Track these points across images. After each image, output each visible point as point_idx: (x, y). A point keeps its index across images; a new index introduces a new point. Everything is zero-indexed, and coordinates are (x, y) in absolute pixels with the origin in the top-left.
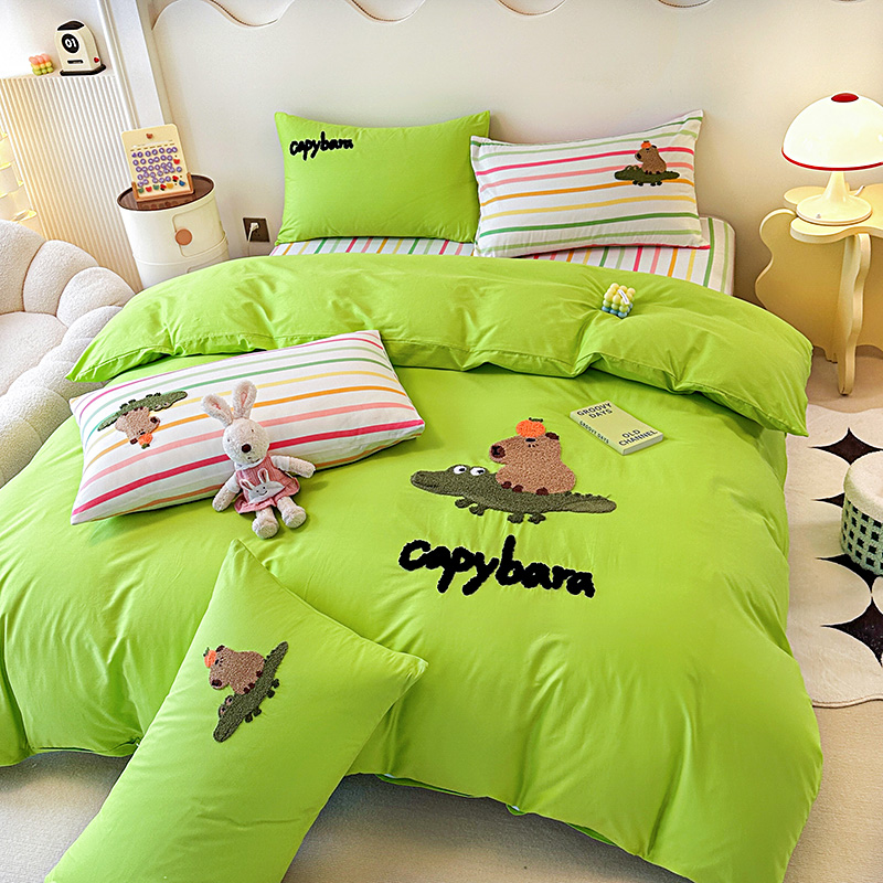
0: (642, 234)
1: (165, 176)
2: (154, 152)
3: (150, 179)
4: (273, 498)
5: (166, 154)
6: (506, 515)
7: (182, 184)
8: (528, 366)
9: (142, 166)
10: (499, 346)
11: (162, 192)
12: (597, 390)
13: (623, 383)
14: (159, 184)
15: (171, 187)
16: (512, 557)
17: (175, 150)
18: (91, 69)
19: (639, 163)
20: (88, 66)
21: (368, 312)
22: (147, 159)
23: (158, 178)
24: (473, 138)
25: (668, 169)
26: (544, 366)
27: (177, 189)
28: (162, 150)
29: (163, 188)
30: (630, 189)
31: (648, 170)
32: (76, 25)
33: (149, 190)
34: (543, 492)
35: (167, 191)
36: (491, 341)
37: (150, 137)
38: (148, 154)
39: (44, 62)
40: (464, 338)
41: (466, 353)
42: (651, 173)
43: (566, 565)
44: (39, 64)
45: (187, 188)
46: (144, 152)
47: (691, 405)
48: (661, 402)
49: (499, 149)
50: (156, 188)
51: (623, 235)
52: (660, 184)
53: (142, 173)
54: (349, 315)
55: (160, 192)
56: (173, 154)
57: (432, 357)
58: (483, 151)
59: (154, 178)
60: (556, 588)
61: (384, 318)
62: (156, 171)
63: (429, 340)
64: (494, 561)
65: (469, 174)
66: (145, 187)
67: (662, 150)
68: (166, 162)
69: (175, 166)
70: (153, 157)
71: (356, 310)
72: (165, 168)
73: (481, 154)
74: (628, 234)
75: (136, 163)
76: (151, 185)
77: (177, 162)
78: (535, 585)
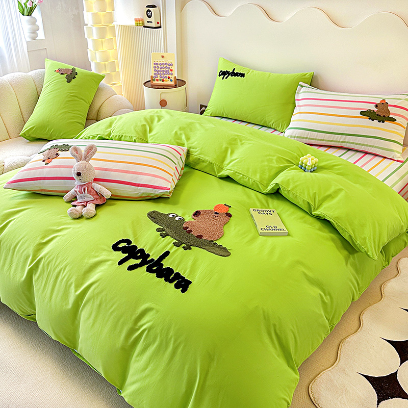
0: (367, 146)
1: (165, 76)
2: (164, 64)
3: (159, 76)
4: (87, 202)
5: (168, 66)
6: (175, 241)
7: (171, 81)
8: (245, 182)
9: (157, 69)
10: (235, 169)
11: (163, 83)
12: (274, 203)
13: (289, 204)
14: (162, 79)
15: (167, 81)
16: (162, 261)
17: (171, 65)
18: (154, 26)
19: (376, 109)
20: (153, 25)
21: (188, 139)
22: (160, 66)
23: (162, 76)
24: (301, 83)
25: (390, 116)
26: (253, 184)
27: (169, 82)
28: (167, 64)
29: (163, 81)
30: (366, 121)
31: (380, 114)
32: (154, 6)
33: (157, 80)
34: (200, 237)
35: (164, 83)
36: (233, 166)
37: (163, 57)
38: (161, 64)
39: (139, 21)
40: (223, 161)
41: (221, 169)
42: (380, 115)
43: (183, 274)
44: (137, 21)
45: (173, 83)
46: (159, 63)
47: (318, 224)
48: (302, 218)
49: (311, 90)
50: (160, 80)
51: (357, 144)
52: (383, 122)
53: (156, 72)
54: (180, 138)
55: (161, 82)
56: (170, 67)
57: (206, 166)
58: (303, 89)
59: (161, 75)
60: (170, 282)
61: (193, 143)
62: (162, 73)
63: (207, 158)
64: (153, 260)
65: (293, 99)
66: (156, 78)
67: (390, 106)
68: (167, 69)
69: (170, 72)
70: (162, 66)
71: (183, 137)
72: (166, 72)
73: (302, 91)
74: (360, 144)
75: (155, 67)
76: (159, 78)
77: (171, 70)
78: (161, 277)
